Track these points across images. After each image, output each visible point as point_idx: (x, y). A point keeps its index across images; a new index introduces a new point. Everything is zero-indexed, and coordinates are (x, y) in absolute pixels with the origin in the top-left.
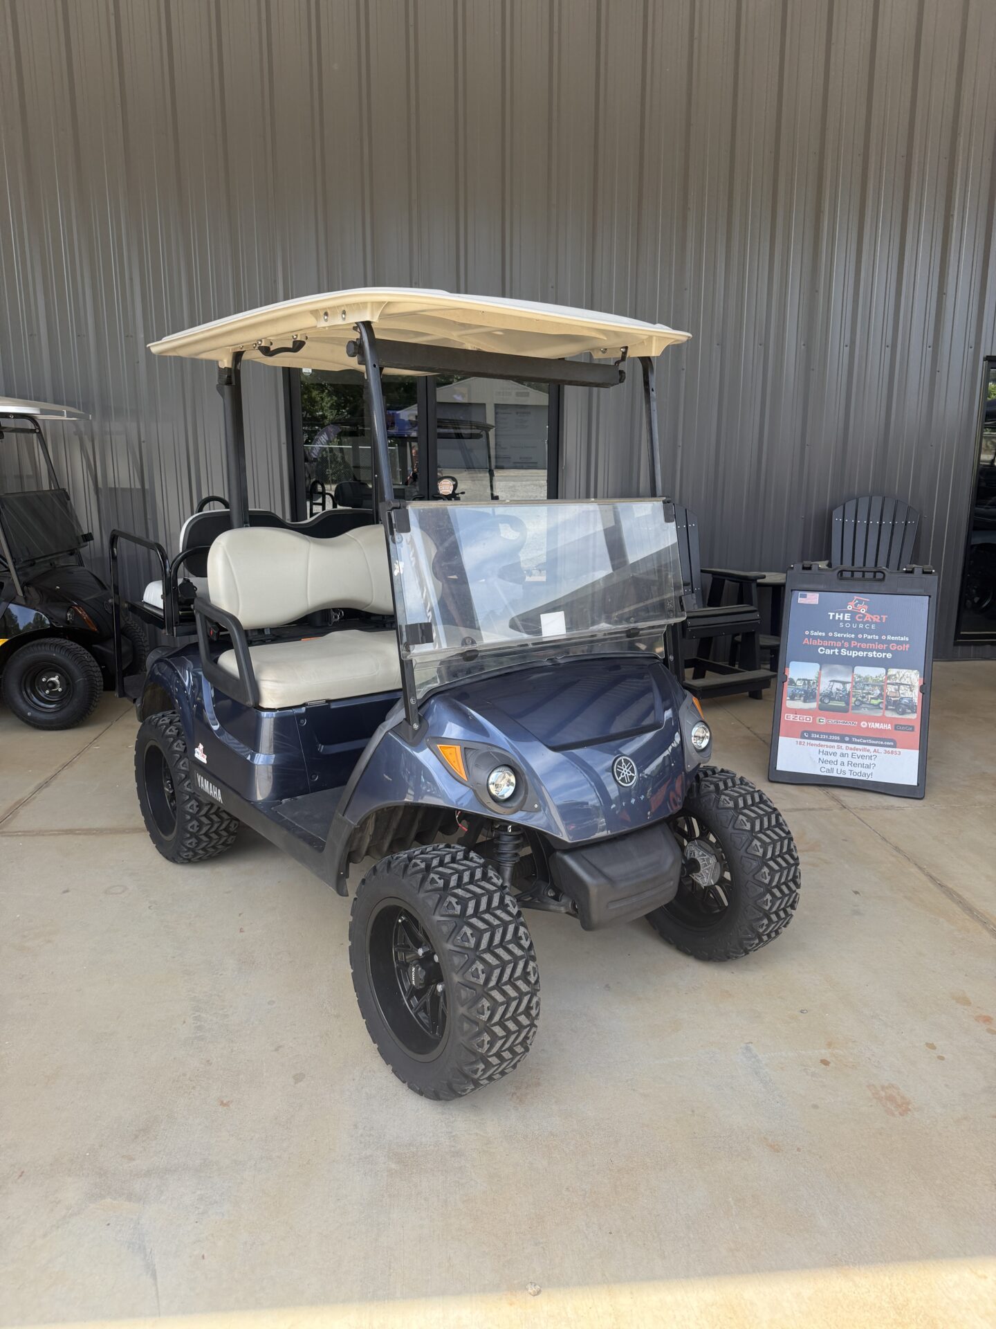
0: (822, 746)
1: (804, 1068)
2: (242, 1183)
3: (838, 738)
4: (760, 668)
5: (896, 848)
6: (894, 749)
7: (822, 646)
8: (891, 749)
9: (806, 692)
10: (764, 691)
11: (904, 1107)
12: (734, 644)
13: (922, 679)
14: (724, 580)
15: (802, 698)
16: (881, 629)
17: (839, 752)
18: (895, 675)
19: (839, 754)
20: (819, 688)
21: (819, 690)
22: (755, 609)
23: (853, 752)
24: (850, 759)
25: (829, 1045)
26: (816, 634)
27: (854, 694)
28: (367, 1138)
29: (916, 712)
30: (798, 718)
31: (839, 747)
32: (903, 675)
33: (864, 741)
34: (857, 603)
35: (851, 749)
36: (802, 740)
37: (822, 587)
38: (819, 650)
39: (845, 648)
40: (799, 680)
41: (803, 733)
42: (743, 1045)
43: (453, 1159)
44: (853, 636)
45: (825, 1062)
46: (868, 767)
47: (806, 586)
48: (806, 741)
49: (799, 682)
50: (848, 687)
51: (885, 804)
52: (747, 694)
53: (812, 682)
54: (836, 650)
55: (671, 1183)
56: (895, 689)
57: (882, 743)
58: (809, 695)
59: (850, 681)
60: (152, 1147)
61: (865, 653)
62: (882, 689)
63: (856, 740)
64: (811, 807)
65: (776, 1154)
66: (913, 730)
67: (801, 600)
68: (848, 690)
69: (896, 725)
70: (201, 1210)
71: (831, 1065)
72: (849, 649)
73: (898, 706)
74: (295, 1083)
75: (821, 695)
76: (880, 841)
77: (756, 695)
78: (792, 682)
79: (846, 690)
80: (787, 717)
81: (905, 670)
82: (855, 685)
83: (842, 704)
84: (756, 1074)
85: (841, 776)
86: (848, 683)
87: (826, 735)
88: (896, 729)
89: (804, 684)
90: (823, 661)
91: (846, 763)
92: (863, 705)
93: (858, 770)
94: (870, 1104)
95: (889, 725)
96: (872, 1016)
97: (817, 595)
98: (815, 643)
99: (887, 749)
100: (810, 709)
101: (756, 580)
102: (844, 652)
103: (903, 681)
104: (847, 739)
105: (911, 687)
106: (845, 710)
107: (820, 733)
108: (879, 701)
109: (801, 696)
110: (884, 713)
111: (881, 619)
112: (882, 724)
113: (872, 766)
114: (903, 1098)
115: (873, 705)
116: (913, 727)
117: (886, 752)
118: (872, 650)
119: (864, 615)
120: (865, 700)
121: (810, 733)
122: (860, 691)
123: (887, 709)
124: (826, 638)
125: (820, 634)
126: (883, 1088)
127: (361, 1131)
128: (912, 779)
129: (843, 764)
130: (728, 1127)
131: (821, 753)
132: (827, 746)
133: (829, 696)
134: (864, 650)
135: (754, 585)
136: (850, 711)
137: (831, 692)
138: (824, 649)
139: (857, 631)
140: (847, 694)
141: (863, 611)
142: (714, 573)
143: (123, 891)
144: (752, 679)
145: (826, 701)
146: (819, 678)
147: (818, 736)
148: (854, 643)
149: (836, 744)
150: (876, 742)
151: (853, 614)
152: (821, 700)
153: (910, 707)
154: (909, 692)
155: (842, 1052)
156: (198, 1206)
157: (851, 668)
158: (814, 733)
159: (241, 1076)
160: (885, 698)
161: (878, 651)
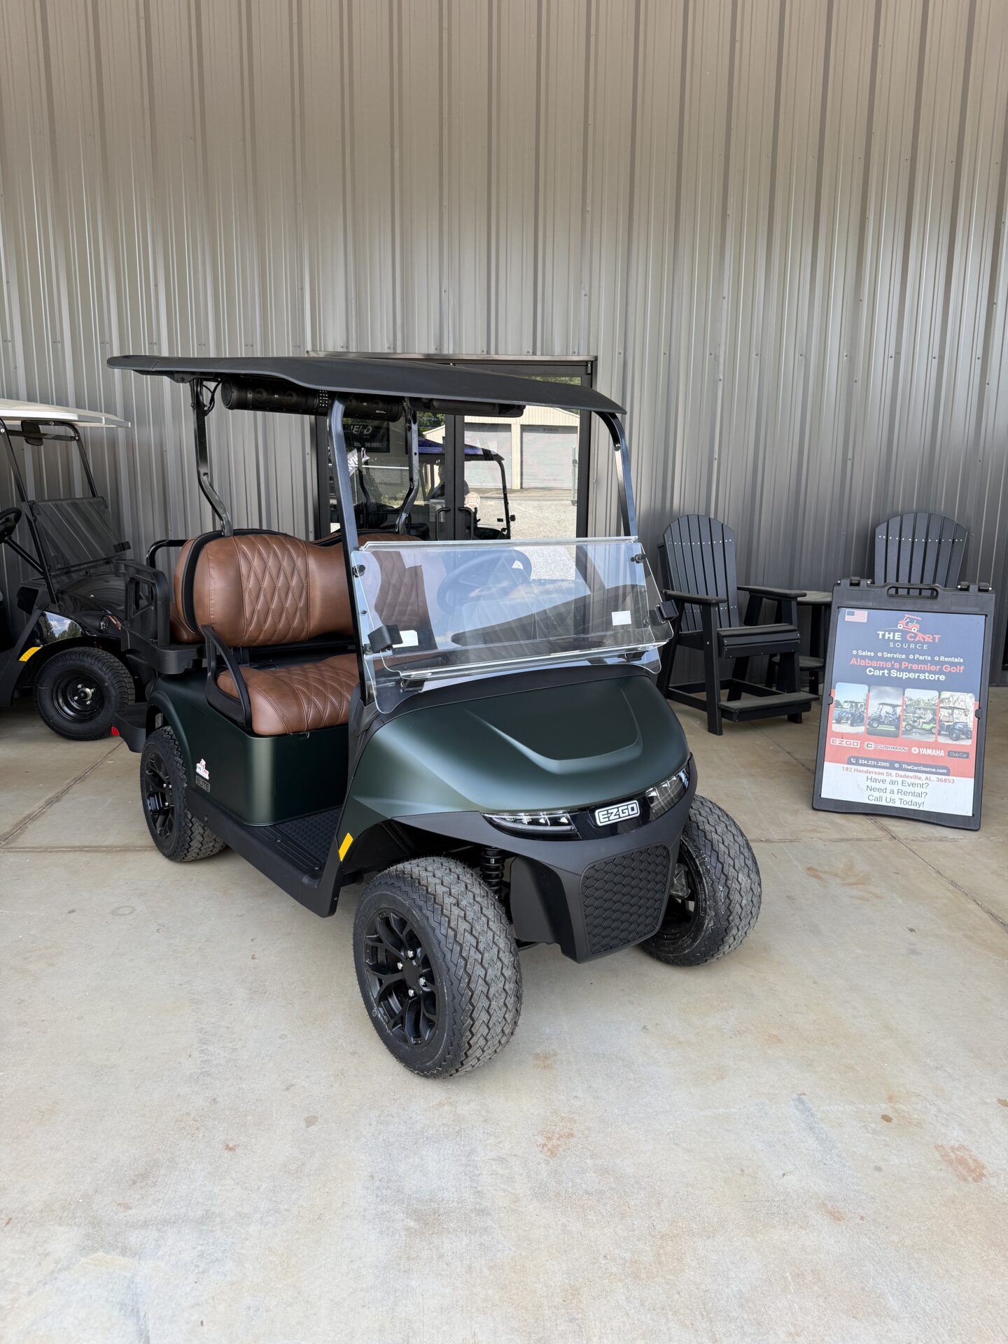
0: (870, 772)
1: (863, 1124)
2: (247, 1239)
3: (888, 765)
4: (800, 691)
5: (953, 883)
6: (947, 777)
7: (871, 667)
8: (944, 777)
9: (852, 714)
10: (804, 715)
11: (977, 1173)
12: (771, 665)
13: (978, 702)
14: (762, 598)
15: (849, 722)
16: (934, 650)
17: (888, 779)
18: (949, 698)
19: (888, 781)
20: (867, 711)
21: (867, 714)
22: (795, 628)
23: (903, 779)
24: (900, 787)
25: (891, 1098)
26: (864, 654)
27: (904, 717)
28: (384, 1191)
29: (971, 738)
30: (845, 743)
31: (888, 774)
32: (958, 699)
33: (915, 768)
34: (908, 622)
35: (901, 776)
36: (849, 766)
37: (870, 604)
38: (868, 671)
39: (896, 669)
40: (846, 702)
41: (849, 759)
42: (795, 1096)
43: (478, 1219)
44: (904, 656)
45: (887, 1119)
46: (919, 795)
47: (854, 603)
48: (853, 767)
49: (846, 704)
50: (899, 710)
51: (937, 835)
52: (786, 717)
53: (859, 705)
54: (886, 671)
55: (720, 1253)
56: (948, 713)
57: (934, 770)
58: (856, 719)
59: (900, 702)
60: (150, 1195)
61: (917, 675)
62: (935, 713)
63: (907, 767)
64: (859, 837)
65: (837, 1222)
66: (967, 757)
67: (848, 618)
68: (898, 713)
69: (949, 752)
70: (201, 1269)
71: (895, 1120)
72: (899, 670)
73: (952, 731)
74: (307, 1127)
75: (869, 718)
76: (934, 875)
77: (795, 718)
78: (838, 704)
79: (896, 713)
80: (832, 742)
81: (959, 694)
82: (906, 708)
83: (892, 729)
84: (811, 1129)
85: (890, 804)
86: (898, 706)
87: (875, 761)
88: (949, 756)
89: (852, 706)
90: (872, 682)
91: (896, 792)
92: (914, 730)
93: (908, 798)
94: (939, 1168)
95: (942, 751)
96: (937, 1067)
97: (865, 612)
98: (863, 663)
99: (940, 777)
100: (858, 734)
101: (796, 598)
102: (894, 673)
103: (957, 705)
104: (897, 765)
105: (965, 711)
106: (896, 735)
107: (867, 759)
108: (932, 725)
109: (847, 720)
110: (936, 738)
111: (934, 639)
112: (934, 750)
113: (923, 795)
114: (975, 1161)
115: (924, 729)
116: (968, 754)
117: (939, 780)
118: (924, 672)
119: (916, 635)
120: (916, 724)
121: (857, 759)
122: (911, 715)
123: (939, 734)
124: (875, 658)
125: (869, 654)
126: (953, 1149)
127: (377, 1183)
128: (967, 811)
129: (892, 792)
130: (782, 1190)
131: (869, 780)
132: (876, 773)
133: (878, 719)
134: (915, 672)
135: (794, 604)
136: (900, 735)
137: (880, 715)
138: (872, 670)
139: (907, 652)
140: (897, 718)
141: (915, 630)
142: (751, 591)
143: (131, 913)
144: (790, 702)
145: (875, 725)
146: (867, 700)
147: (866, 762)
148: (905, 664)
149: (885, 771)
150: (928, 769)
151: (904, 633)
152: (869, 724)
153: (965, 732)
154: (964, 717)
155: (904, 1107)
156: (198, 1264)
157: (901, 689)
158: (862, 758)
159: (249, 1118)
160: (937, 722)
161: (930, 672)
